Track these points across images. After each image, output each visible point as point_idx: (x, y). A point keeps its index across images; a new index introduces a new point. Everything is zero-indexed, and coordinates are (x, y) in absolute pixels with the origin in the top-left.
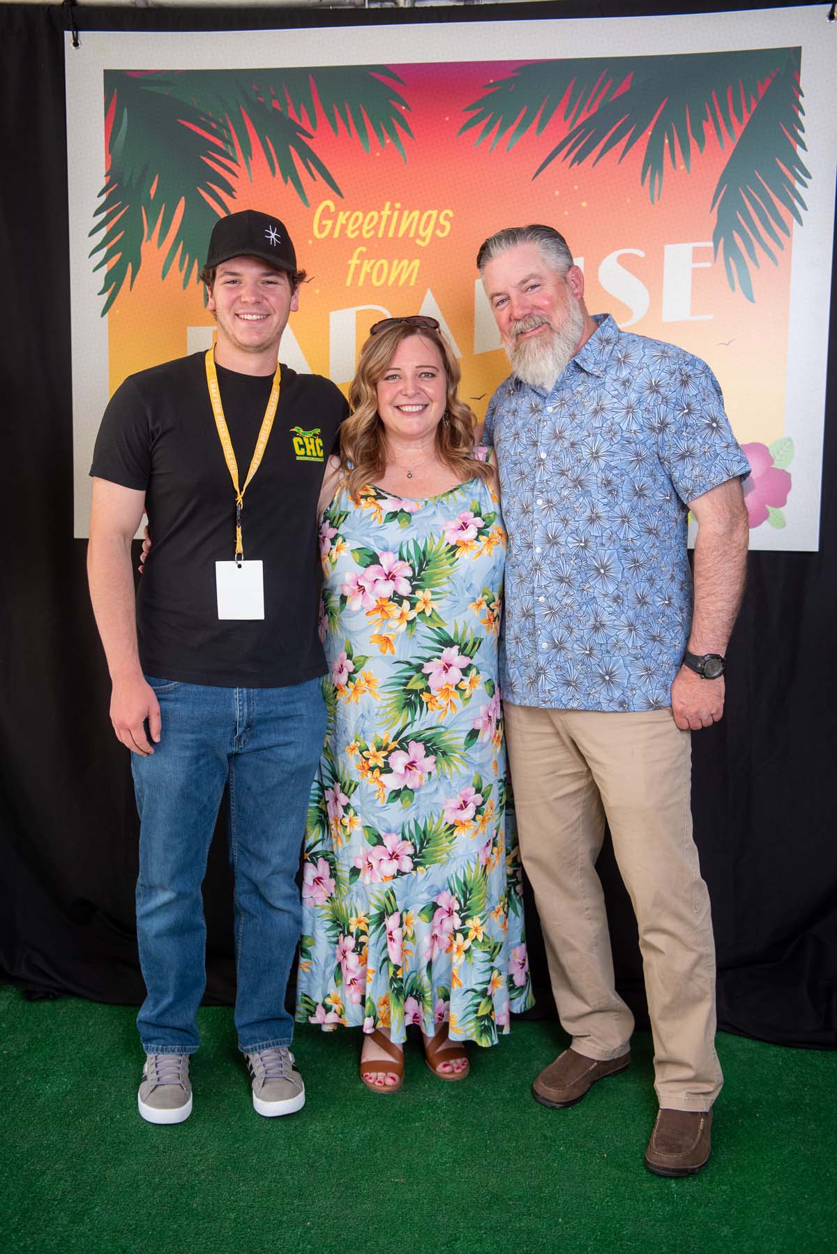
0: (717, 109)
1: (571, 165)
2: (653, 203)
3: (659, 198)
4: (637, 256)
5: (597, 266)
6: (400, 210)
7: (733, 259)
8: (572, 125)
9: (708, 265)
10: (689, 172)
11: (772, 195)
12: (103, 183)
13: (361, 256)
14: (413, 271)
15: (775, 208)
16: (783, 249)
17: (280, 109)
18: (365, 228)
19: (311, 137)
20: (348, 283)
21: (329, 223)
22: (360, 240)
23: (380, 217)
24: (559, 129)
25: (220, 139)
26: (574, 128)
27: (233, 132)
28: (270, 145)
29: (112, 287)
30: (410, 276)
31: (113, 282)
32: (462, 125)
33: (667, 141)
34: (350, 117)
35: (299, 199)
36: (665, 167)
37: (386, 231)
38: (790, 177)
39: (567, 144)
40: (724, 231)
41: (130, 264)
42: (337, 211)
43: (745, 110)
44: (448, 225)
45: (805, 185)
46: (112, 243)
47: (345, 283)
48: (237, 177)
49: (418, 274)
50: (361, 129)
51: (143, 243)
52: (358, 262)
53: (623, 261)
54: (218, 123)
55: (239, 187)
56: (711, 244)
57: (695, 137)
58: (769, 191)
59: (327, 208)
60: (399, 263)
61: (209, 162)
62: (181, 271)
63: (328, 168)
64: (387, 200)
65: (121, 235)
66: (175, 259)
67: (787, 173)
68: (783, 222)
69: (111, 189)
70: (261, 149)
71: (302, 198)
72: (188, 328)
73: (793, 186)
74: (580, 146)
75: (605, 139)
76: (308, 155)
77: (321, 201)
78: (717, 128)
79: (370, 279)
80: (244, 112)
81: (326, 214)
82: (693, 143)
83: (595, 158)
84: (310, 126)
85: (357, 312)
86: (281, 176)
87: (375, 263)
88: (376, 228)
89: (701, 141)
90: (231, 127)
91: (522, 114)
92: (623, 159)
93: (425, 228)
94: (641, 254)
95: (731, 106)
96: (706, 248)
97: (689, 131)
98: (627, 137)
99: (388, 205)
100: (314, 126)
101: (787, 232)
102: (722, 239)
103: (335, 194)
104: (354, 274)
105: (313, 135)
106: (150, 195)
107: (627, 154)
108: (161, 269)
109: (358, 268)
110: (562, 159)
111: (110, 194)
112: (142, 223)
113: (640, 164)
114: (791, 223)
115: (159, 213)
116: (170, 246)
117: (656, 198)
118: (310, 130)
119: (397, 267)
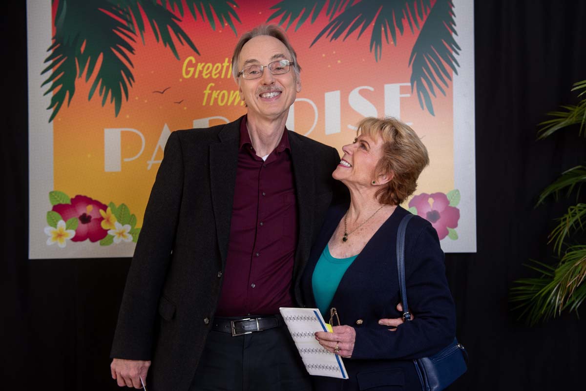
0: (409, 13)
1: (331, 41)
2: (377, 60)
3: (380, 58)
4: (369, 90)
5: (348, 95)
7: (423, 93)
8: (331, 19)
9: (408, 95)
10: (395, 45)
11: (441, 58)
12: (50, 43)
13: (212, 88)
15: (442, 65)
16: (448, 87)
17: (162, 5)
18: (214, 72)
19: (180, 20)
20: (204, 104)
21: (192, 70)
22: (210, 79)
23: (222, 67)
24: (324, 21)
25: (125, 20)
26: (332, 20)
27: (133, 16)
28: (156, 25)
29: (55, 107)
31: (57, 102)
32: (269, 16)
33: (383, 29)
34: (203, 11)
35: (174, 56)
36: (382, 43)
37: (227, 74)
38: (450, 49)
39: (329, 28)
40: (417, 76)
41: (68, 91)
42: (197, 62)
43: (424, 14)
45: (458, 54)
46: (57, 78)
47: (202, 103)
48: (136, 42)
50: (210, 17)
51: (77, 79)
52: (210, 92)
53: (362, 92)
55: (136, 48)
56: (409, 84)
57: (398, 27)
58: (439, 56)
59: (191, 61)
60: (234, 93)
61: (118, 33)
62: (100, 95)
63: (191, 39)
64: (226, 57)
65: (62, 74)
66: (97, 89)
67: (448, 47)
68: (447, 73)
69: (56, 47)
70: (150, 27)
72: (105, 129)
73: (451, 54)
74: (336, 30)
75: (349, 27)
76: (178, 31)
77: (187, 58)
78: (410, 23)
79: (217, 102)
80: (139, 6)
81: (190, 64)
82: (397, 30)
83: (344, 37)
84: (180, 15)
85: (210, 121)
86: (162, 42)
87: (219, 93)
88: (220, 73)
89: (401, 29)
90: (131, 13)
91: (303, 12)
92: (360, 39)
94: (372, 89)
95: (416, 10)
96: (407, 86)
97: (395, 23)
98: (361, 26)
100: (183, 15)
101: (451, 79)
102: (415, 82)
103: (195, 53)
104: (207, 99)
105: (181, 19)
106: (80, 51)
107: (362, 35)
108: (88, 95)
109: (210, 95)
110: (326, 36)
111: (56, 49)
112: (76, 69)
113: (369, 41)
114: (452, 74)
115: (86, 62)
116: (93, 81)
117: (378, 59)
118: (180, 17)
119: (233, 95)
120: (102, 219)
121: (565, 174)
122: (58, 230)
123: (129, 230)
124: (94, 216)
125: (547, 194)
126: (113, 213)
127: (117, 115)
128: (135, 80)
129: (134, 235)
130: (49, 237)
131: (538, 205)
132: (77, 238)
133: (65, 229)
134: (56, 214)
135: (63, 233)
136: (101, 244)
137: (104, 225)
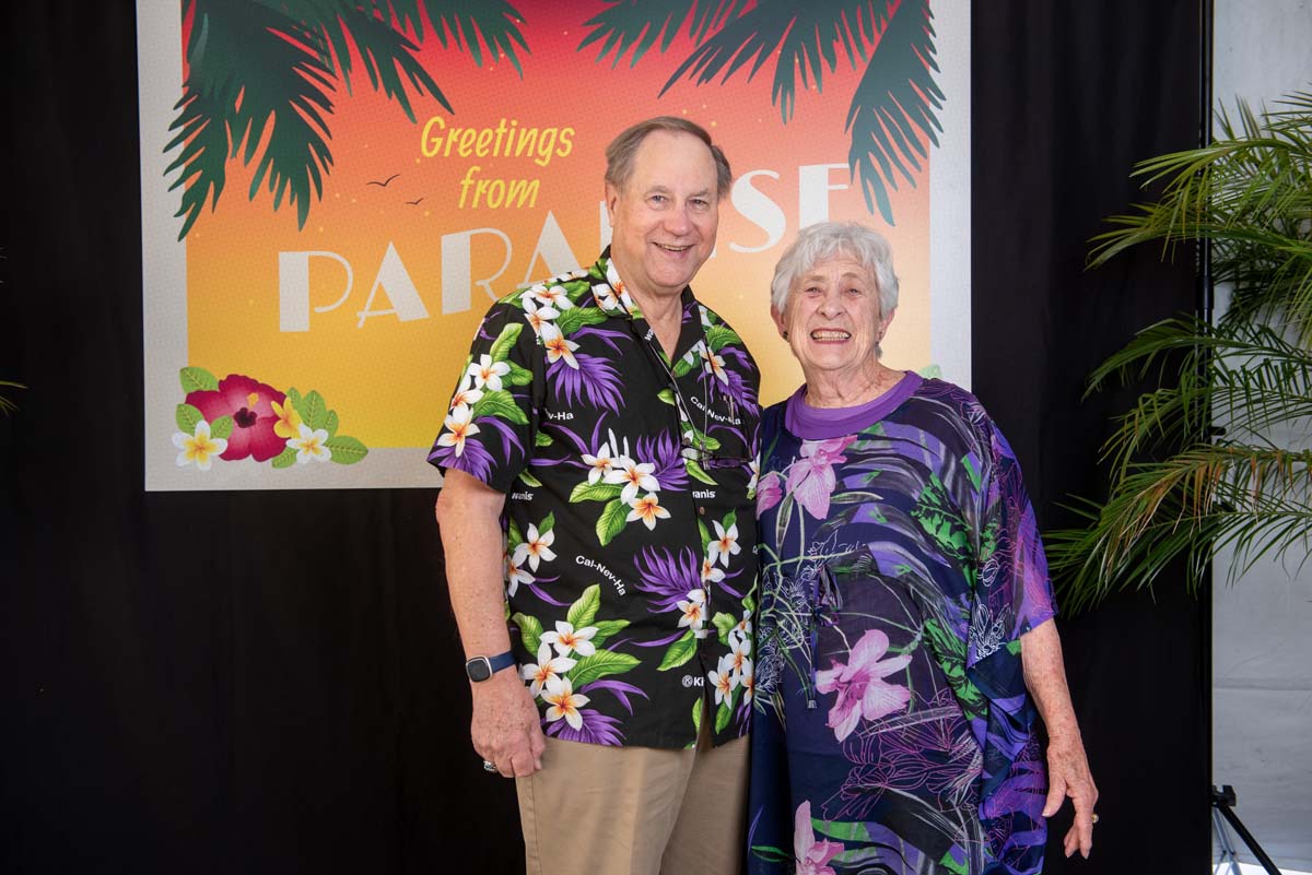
0: (848, 29)
1: (698, 84)
2: (785, 123)
3: (791, 117)
4: (771, 178)
6: (516, 127)
7: (872, 183)
8: (698, 43)
9: (845, 187)
10: (821, 91)
11: (907, 117)
12: (181, 96)
13: (476, 176)
14: (532, 191)
15: (910, 128)
16: (920, 171)
17: (382, 19)
18: (479, 146)
19: (417, 50)
20: (461, 206)
21: (439, 141)
22: (473, 160)
23: (495, 135)
24: (684, 47)
25: (315, 49)
26: (700, 45)
27: (330, 43)
28: (372, 57)
29: (191, 209)
30: (529, 197)
31: (193, 203)
32: (581, 40)
33: (797, 61)
34: (459, 29)
35: (405, 116)
36: (796, 88)
37: (503, 149)
38: (924, 98)
39: (695, 60)
40: (859, 153)
41: (212, 183)
42: (448, 126)
43: (875, 32)
44: (569, 144)
45: (941, 108)
46: (191, 159)
47: (458, 204)
48: (335, 90)
49: (539, 195)
50: (472, 41)
51: (228, 161)
52: (472, 182)
53: (755, 182)
54: (312, 33)
55: (337, 101)
56: (847, 166)
57: (826, 57)
58: (904, 112)
59: (436, 125)
60: (517, 184)
61: (302, 74)
62: (271, 189)
63: (437, 83)
64: (503, 117)
65: (202, 150)
66: (264, 179)
67: (922, 95)
68: (919, 143)
69: (189, 102)
70: (361, 60)
71: (409, 114)
72: (281, 254)
73: (928, 108)
74: (707, 64)
75: (734, 57)
76: (414, 69)
77: (429, 119)
78: (849, 49)
79: (486, 201)
80: (341, 22)
81: (435, 131)
82: (823, 60)
83: (723, 76)
84: (416, 39)
85: (471, 237)
86: (384, 91)
87: (490, 185)
88: (491, 146)
89: (832, 61)
90: (328, 38)
91: (645, 31)
92: (753, 80)
93: (545, 147)
94: (775, 175)
95: (861, 26)
96: (842, 170)
97: (820, 51)
98: (756, 55)
99: (503, 122)
100: (421, 38)
101: (925, 154)
102: (858, 161)
103: (444, 109)
104: (467, 196)
105: (419, 47)
106: (235, 108)
107: (756, 73)
108: (249, 189)
109: (472, 189)
110: (689, 76)
111: (188, 106)
112: (227, 139)
113: (772, 84)
114: (928, 147)
115: (246, 128)
116: (258, 163)
117: (788, 118)
118: (417, 43)
119: (515, 187)
120: (275, 418)
121: (1142, 335)
122: (196, 439)
123: (324, 441)
124: (261, 414)
125: (1105, 373)
126: (294, 408)
127: (300, 229)
128: (334, 161)
129: (333, 449)
130: (180, 450)
131: (1087, 393)
132: (229, 455)
133: (209, 435)
134: (193, 409)
135: (205, 445)
136: (274, 466)
137: (280, 430)
